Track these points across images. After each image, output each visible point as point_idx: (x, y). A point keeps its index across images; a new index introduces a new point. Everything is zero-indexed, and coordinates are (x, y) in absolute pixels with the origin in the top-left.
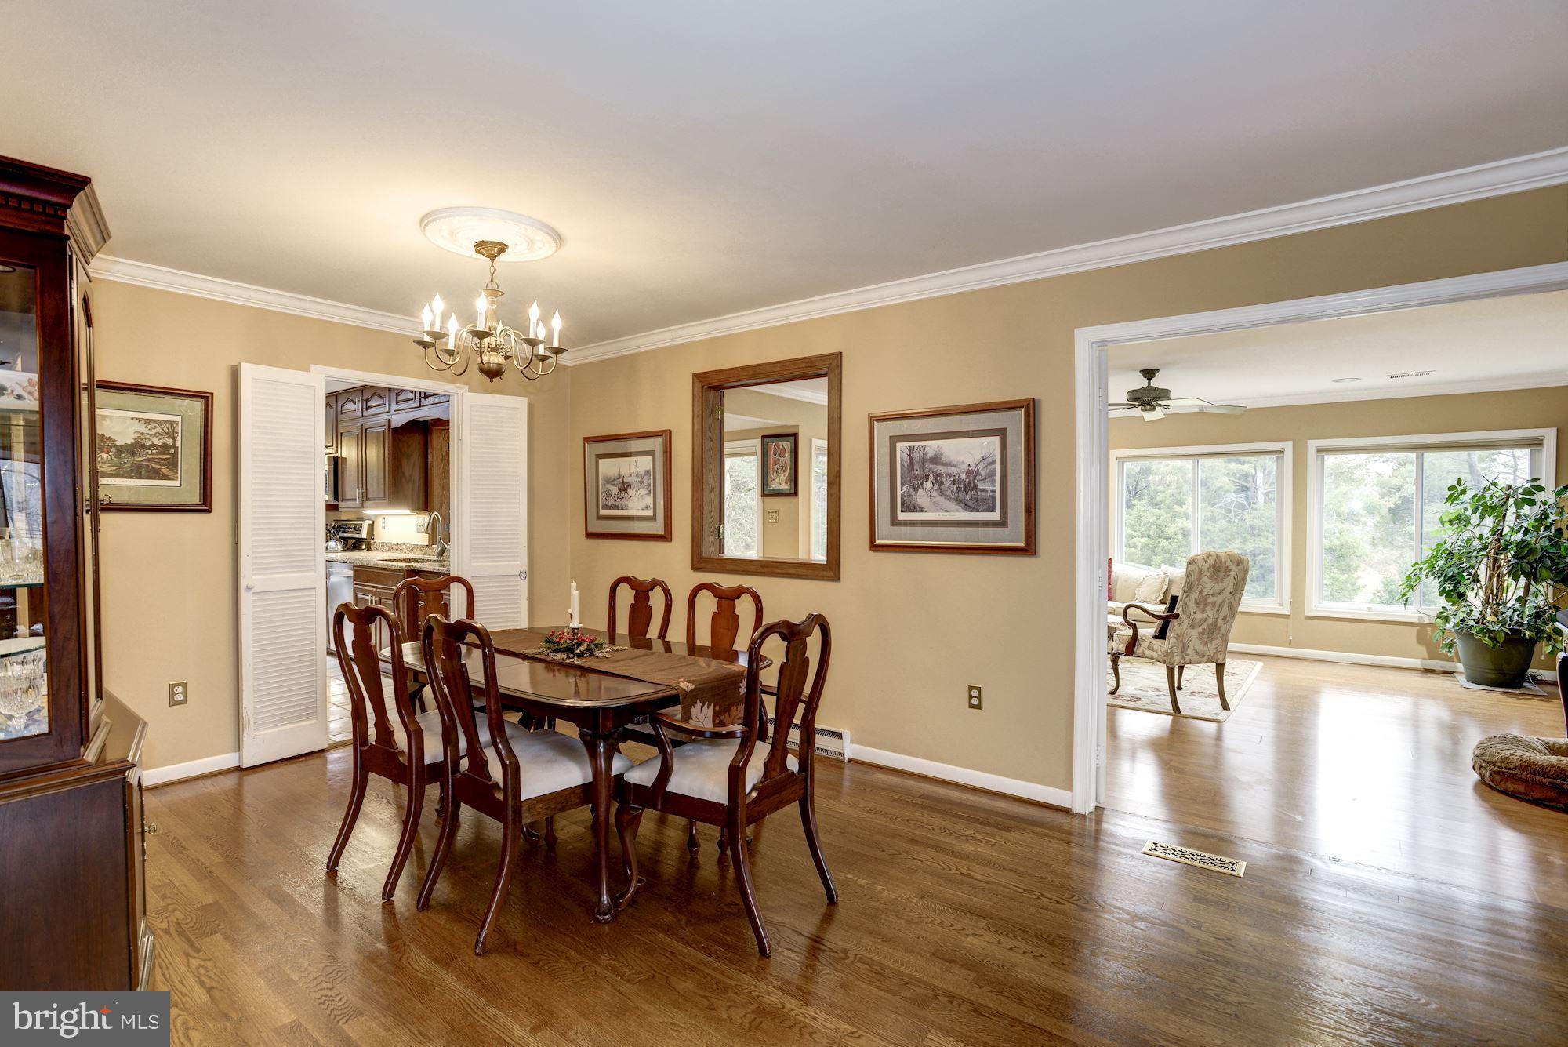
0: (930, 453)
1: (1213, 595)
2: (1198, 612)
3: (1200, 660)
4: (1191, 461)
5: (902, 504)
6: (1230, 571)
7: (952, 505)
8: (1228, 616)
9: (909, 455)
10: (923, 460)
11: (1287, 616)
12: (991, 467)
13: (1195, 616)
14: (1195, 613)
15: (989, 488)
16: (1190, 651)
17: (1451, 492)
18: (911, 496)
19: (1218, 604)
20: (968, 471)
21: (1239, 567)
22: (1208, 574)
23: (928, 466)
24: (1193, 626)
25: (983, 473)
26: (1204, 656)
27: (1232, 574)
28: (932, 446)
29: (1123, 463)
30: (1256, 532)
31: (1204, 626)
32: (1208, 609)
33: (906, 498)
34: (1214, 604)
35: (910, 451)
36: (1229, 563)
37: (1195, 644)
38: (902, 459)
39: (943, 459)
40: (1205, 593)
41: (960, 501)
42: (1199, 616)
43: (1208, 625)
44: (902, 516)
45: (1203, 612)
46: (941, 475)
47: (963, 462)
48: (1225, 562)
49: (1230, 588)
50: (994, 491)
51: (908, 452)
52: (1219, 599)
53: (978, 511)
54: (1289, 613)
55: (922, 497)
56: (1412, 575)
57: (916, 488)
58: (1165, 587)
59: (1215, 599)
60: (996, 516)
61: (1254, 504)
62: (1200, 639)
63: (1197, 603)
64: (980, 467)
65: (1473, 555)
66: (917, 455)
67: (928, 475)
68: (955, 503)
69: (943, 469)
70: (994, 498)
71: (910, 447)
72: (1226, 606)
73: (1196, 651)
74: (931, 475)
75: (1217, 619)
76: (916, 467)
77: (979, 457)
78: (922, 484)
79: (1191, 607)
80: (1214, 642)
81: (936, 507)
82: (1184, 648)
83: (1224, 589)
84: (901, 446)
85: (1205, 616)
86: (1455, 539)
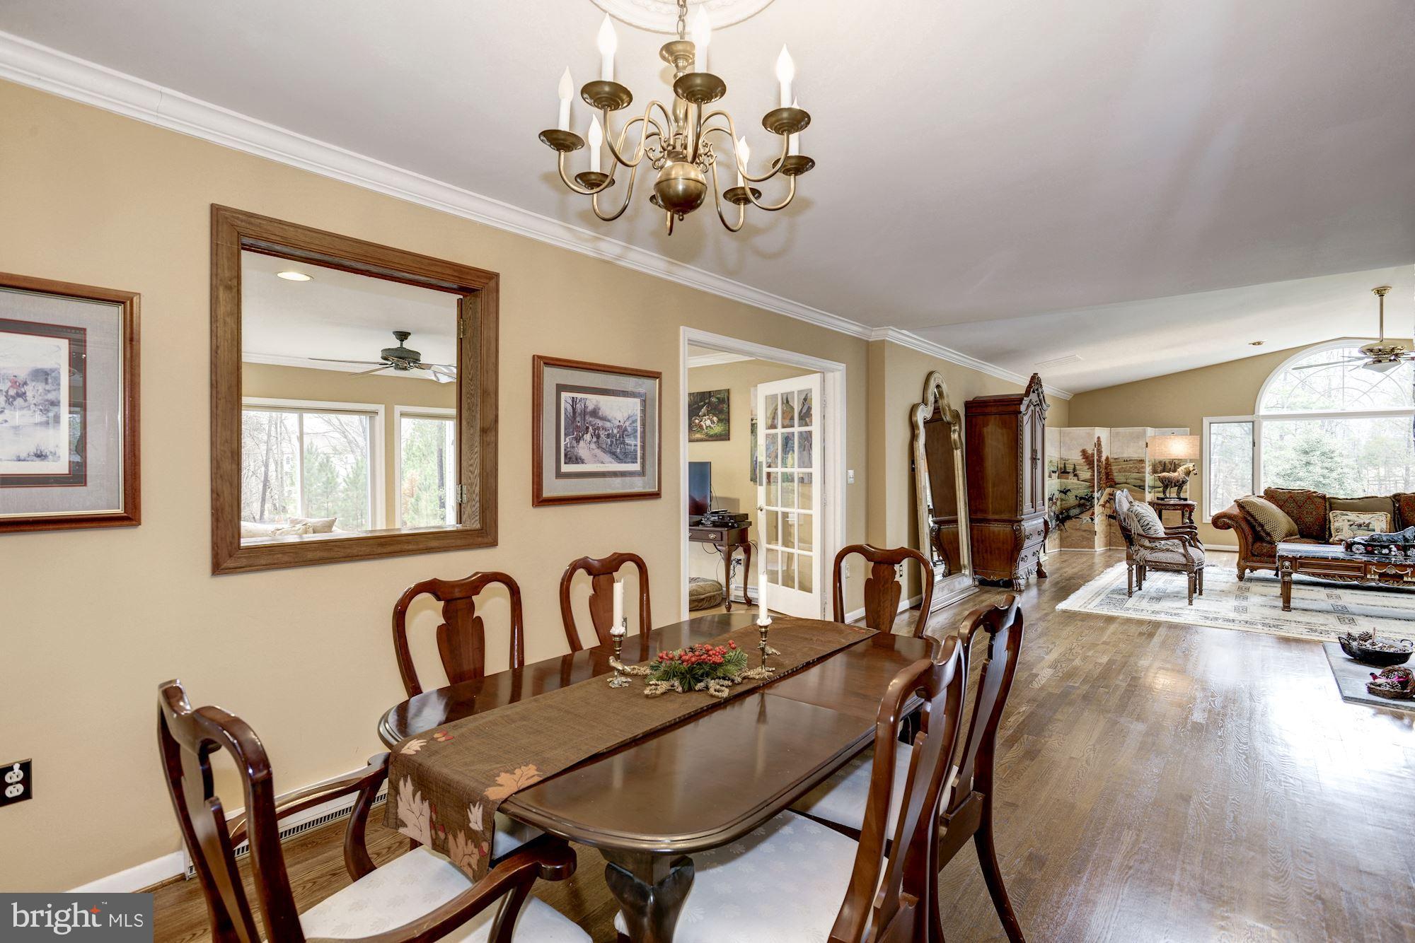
0: (590, 407)
5: (566, 455)
7: (607, 458)
9: (572, 406)
10: (584, 413)
12: (634, 425)
15: (633, 443)
18: (573, 447)
20: (618, 427)
23: (589, 419)
25: (629, 429)
28: (592, 400)
33: (569, 449)
35: (573, 401)
38: (566, 409)
39: (600, 414)
41: (613, 454)
44: (565, 468)
46: (598, 428)
47: (615, 419)
50: (636, 445)
51: (571, 403)
53: (625, 462)
55: (583, 449)
57: (578, 440)
60: (636, 467)
64: (627, 424)
66: (579, 407)
67: (588, 428)
68: (609, 455)
69: (600, 423)
70: (636, 451)
71: (573, 398)
74: (590, 428)
76: (578, 419)
77: (626, 415)
78: (583, 435)
81: (593, 459)
84: (566, 396)
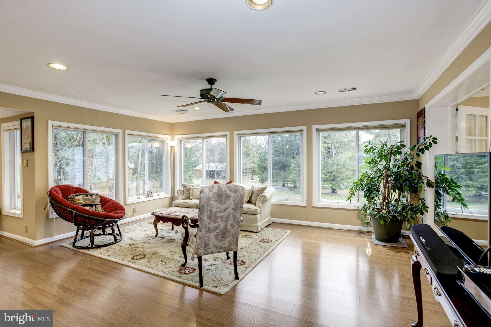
1: (220, 212)
2: (211, 223)
3: (219, 250)
4: (267, 136)
6: (230, 196)
8: (234, 223)
11: (305, 207)
13: (209, 225)
14: (209, 224)
16: (210, 246)
17: (366, 148)
19: (225, 217)
21: (236, 194)
22: (214, 199)
24: (209, 231)
26: (221, 248)
27: (232, 198)
29: (241, 137)
30: (332, 165)
31: (218, 231)
32: (218, 220)
34: (222, 217)
36: (228, 192)
37: (213, 241)
40: (214, 211)
42: (212, 225)
43: (220, 230)
45: (215, 222)
48: (225, 191)
49: (232, 207)
52: (225, 214)
54: (306, 205)
56: (354, 188)
58: (250, 195)
59: (222, 214)
61: (332, 157)
62: (217, 238)
63: (209, 217)
65: (376, 179)
72: (231, 217)
73: (215, 246)
75: (226, 226)
79: (205, 220)
80: (227, 240)
82: (206, 245)
83: (227, 208)
85: (217, 225)
86: (370, 171)
